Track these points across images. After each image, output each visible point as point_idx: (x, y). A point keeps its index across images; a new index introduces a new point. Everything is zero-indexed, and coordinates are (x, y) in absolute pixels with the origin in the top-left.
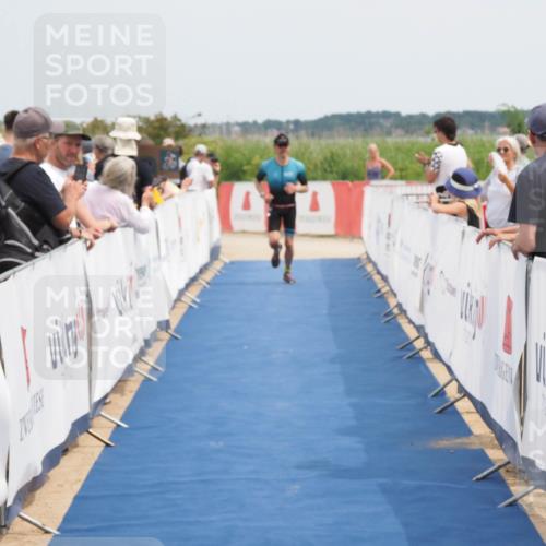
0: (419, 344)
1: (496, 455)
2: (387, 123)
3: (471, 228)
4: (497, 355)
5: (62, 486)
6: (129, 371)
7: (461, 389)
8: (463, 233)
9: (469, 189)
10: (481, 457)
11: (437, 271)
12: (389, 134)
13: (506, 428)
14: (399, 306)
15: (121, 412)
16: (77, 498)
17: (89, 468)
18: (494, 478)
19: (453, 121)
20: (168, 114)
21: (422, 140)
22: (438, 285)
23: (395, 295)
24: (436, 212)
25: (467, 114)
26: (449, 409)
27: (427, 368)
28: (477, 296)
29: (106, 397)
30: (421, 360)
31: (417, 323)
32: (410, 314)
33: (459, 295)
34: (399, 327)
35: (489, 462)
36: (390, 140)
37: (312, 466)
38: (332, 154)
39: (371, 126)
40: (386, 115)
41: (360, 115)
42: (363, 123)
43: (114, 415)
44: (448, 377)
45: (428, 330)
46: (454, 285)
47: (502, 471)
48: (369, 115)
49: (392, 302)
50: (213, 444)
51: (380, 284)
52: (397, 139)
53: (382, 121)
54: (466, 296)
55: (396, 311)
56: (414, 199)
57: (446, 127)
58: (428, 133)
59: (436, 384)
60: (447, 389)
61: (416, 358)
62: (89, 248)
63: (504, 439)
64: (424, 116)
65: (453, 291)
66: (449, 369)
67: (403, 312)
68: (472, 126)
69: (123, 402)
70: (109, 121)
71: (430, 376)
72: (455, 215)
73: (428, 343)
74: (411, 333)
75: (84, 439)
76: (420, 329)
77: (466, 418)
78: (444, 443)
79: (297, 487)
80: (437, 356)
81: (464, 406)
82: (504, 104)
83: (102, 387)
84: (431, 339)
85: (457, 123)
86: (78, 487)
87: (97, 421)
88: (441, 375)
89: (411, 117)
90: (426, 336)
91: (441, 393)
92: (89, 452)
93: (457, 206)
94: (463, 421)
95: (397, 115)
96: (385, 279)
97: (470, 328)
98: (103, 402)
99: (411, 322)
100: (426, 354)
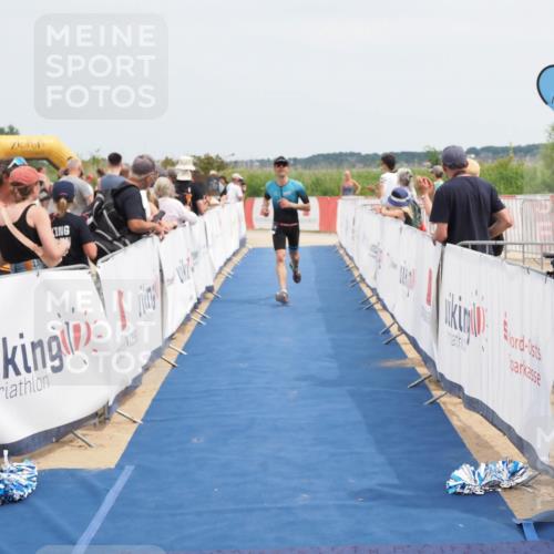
0: (373, 300)
1: (423, 371)
2: (353, 159)
3: (406, 226)
4: (423, 307)
5: (144, 392)
6: (188, 318)
7: (400, 329)
8: (401, 229)
9: (404, 200)
10: (413, 372)
11: (385, 253)
12: (354, 166)
13: (429, 354)
14: (361, 276)
15: (183, 345)
16: (154, 400)
17: (162, 381)
18: (422, 386)
19: (393, 159)
20: (213, 155)
21: (375, 170)
22: (386, 263)
23: (358, 269)
24: (385, 215)
25: (403, 153)
26: (392, 342)
27: (378, 316)
28: (410, 269)
29: (173, 335)
30: (375, 310)
31: (372, 286)
32: (367, 281)
33: (399, 268)
34: (361, 289)
35: (418, 375)
36: (354, 170)
37: (305, 378)
38: (317, 180)
39: (342, 161)
40: (352, 154)
41: (334, 155)
42: (337, 159)
43: (178, 346)
44: (392, 321)
45: (378, 291)
46: (396, 262)
47: (427, 381)
48: (341, 154)
49: (356, 273)
50: (241, 365)
51: (348, 262)
52: (360, 169)
53: (349, 158)
54: (403, 269)
55: (358, 279)
56: (369, 208)
57: (389, 162)
58: (379, 166)
59: (385, 325)
60: (391, 329)
61: (371, 309)
62: (161, 240)
63: (428, 361)
64: (376, 155)
65: (395, 266)
66: (392, 316)
67: (363, 280)
68: (407, 161)
69: (183, 338)
70: (175, 160)
71: (381, 320)
72: (396, 217)
73: (379, 299)
74: (368, 293)
75: (159, 362)
76: (374, 290)
77: (404, 347)
78: (390, 364)
79: (295, 392)
80: (385, 308)
81: (402, 339)
82: (428, 146)
83: (171, 328)
84: (381, 296)
85: (396, 159)
86: (155, 393)
87: (167, 351)
88: (387, 320)
89: (367, 155)
90: (377, 295)
91: (387, 332)
92: (162, 371)
93: (397, 212)
94: (401, 349)
95: (359, 154)
96: (351, 258)
97: (405, 289)
98: (171, 338)
99: (368, 286)
100: (378, 306)
